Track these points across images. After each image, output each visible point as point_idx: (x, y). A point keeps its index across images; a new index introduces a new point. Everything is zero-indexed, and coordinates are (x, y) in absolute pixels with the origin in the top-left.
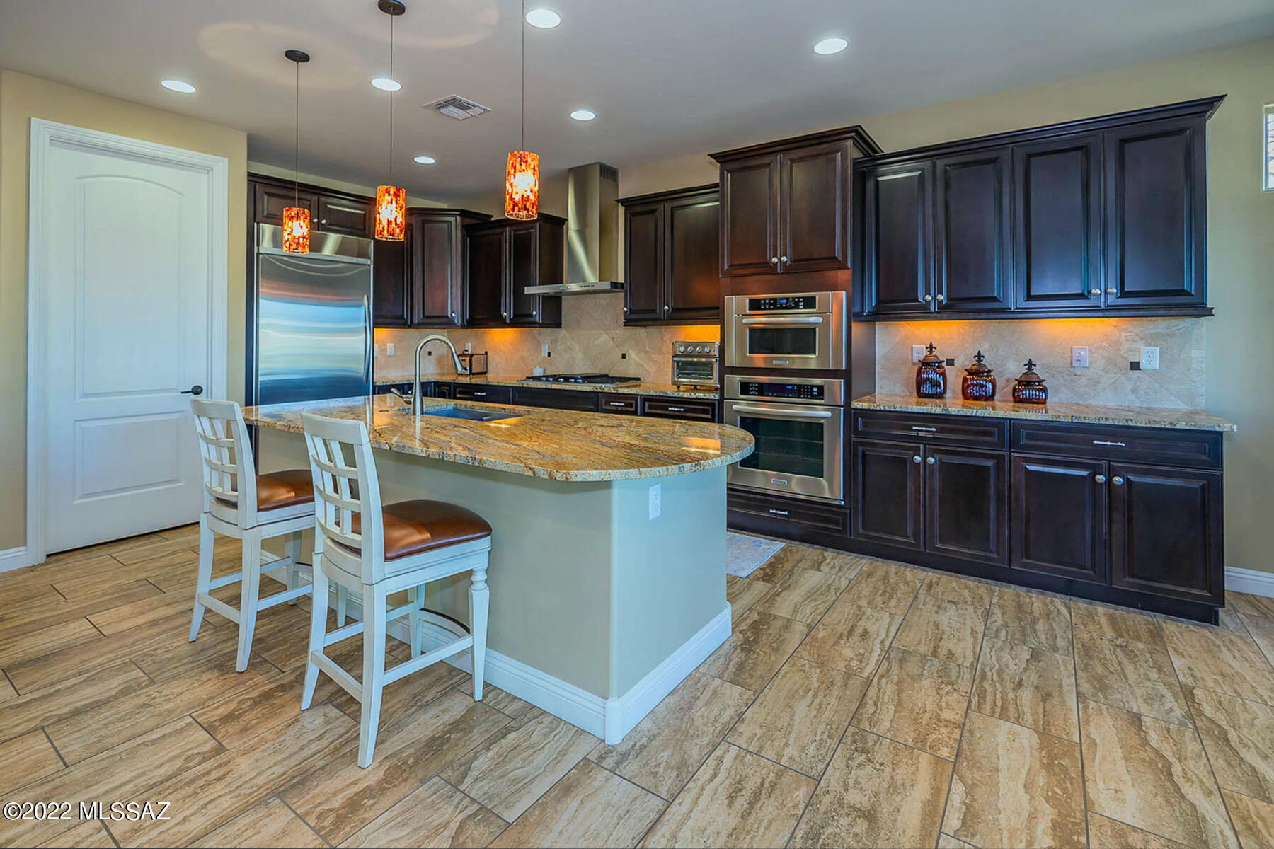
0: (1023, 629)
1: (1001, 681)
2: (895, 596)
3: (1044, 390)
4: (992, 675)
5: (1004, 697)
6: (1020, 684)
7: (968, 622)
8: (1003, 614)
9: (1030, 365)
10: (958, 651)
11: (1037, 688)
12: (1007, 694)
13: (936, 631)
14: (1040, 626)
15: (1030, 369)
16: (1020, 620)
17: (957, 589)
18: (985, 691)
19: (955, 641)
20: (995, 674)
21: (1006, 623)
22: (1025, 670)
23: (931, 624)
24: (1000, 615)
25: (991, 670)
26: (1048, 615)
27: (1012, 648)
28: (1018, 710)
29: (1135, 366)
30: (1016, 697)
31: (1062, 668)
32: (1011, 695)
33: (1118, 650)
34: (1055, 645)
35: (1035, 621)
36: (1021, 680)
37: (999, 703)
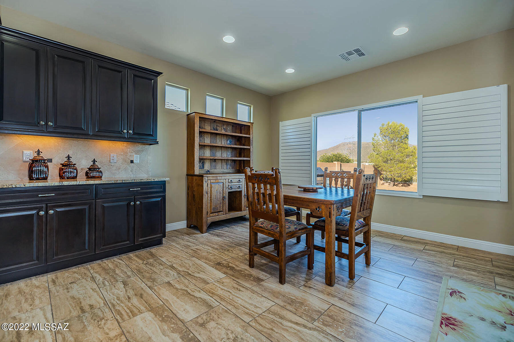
0: (112, 276)
1: (122, 302)
2: (35, 298)
3: (101, 172)
4: (116, 302)
5: (128, 307)
6: (129, 298)
7: (88, 287)
8: (100, 275)
9: (94, 161)
10: (93, 302)
11: (136, 295)
12: (128, 305)
13: (75, 300)
14: (117, 271)
15: (94, 163)
16: (108, 274)
17: (70, 276)
18: (119, 311)
19: (88, 299)
20: (117, 301)
21: (104, 278)
22: (126, 291)
23: (70, 299)
24: (99, 276)
25: (114, 300)
26: (117, 266)
27: (115, 286)
28: (137, 308)
29: (132, 162)
30: (132, 303)
31: (137, 282)
32: (130, 305)
33: (147, 265)
34: (128, 275)
35: (114, 271)
36: (128, 296)
37: (128, 311)
